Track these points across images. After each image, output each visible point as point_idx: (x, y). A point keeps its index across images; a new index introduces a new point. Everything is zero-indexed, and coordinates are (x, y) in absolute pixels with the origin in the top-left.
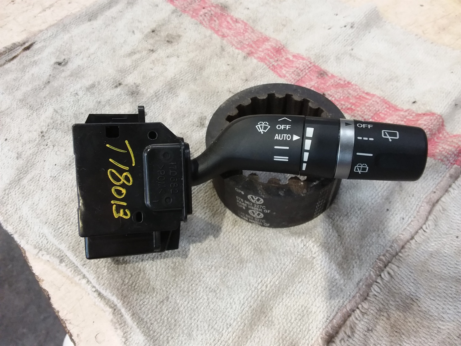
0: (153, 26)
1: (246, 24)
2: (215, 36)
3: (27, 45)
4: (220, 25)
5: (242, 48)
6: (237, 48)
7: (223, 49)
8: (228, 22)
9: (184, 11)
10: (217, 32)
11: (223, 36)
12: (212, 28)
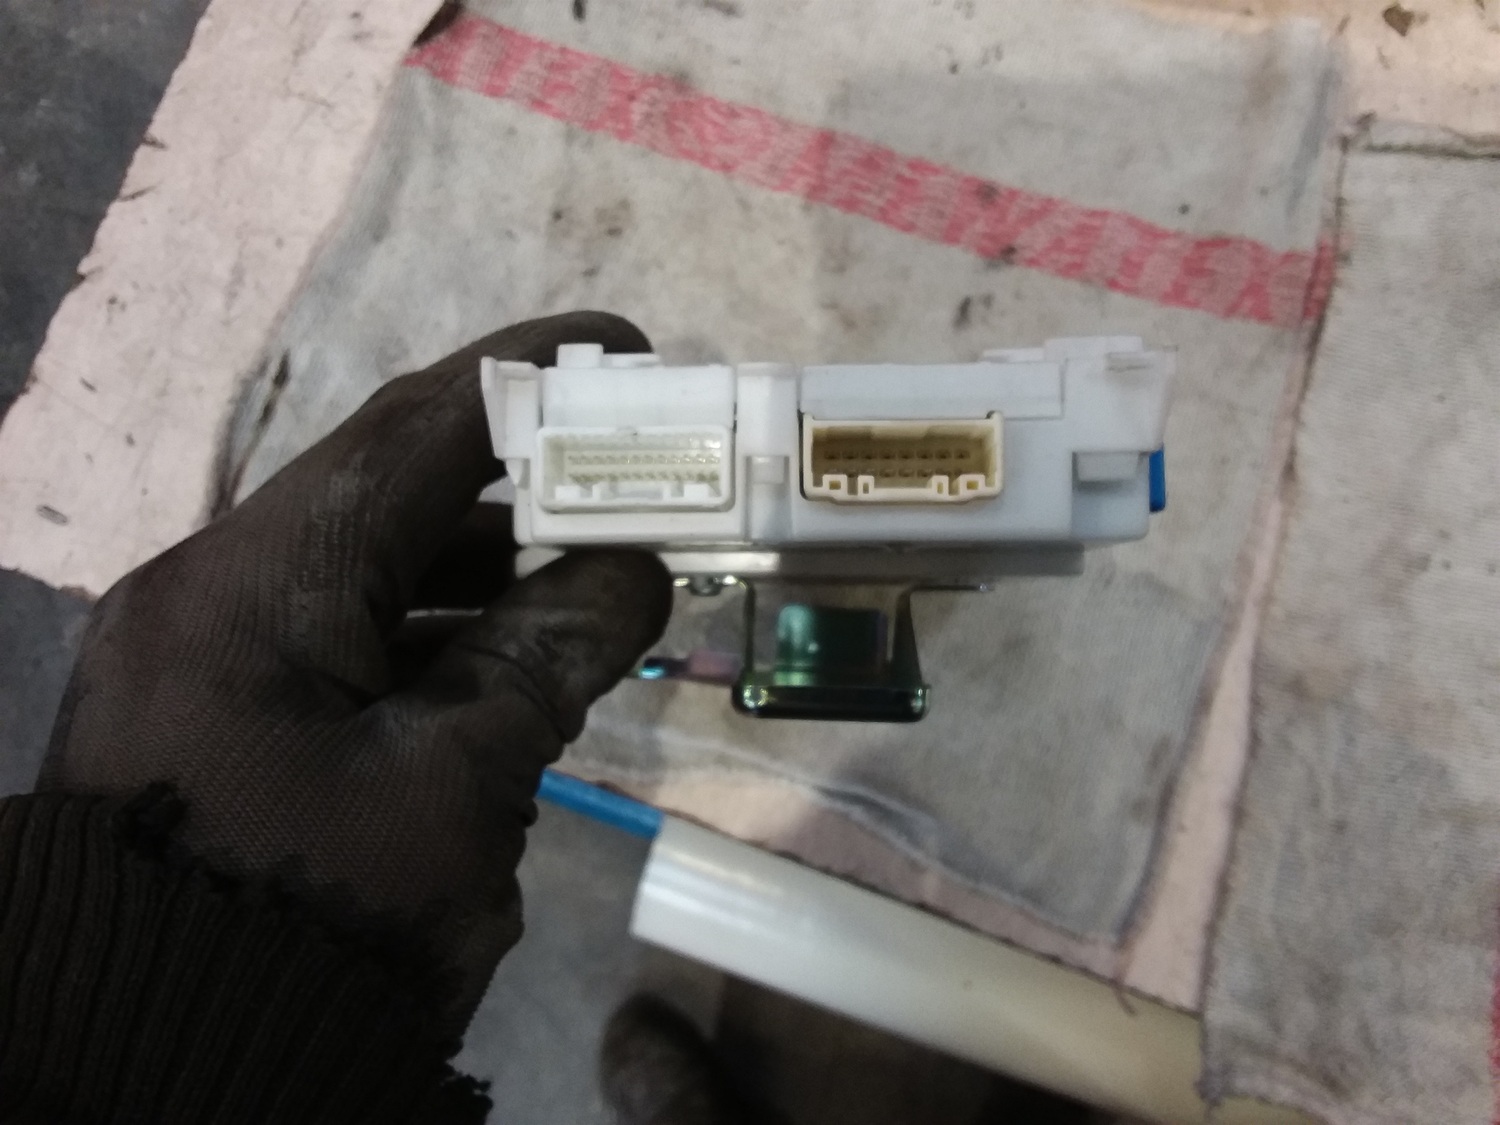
0: (548, 200)
1: (757, 113)
2: (706, 173)
3: (273, 369)
4: (701, 136)
5: (786, 185)
6: (775, 188)
7: (745, 205)
8: (715, 124)
9: (592, 125)
10: (705, 160)
11: (727, 167)
12: (689, 155)
